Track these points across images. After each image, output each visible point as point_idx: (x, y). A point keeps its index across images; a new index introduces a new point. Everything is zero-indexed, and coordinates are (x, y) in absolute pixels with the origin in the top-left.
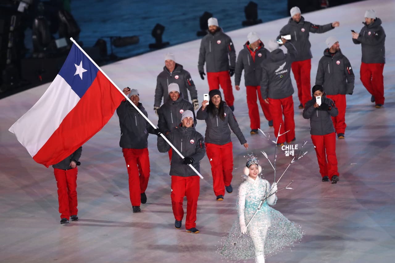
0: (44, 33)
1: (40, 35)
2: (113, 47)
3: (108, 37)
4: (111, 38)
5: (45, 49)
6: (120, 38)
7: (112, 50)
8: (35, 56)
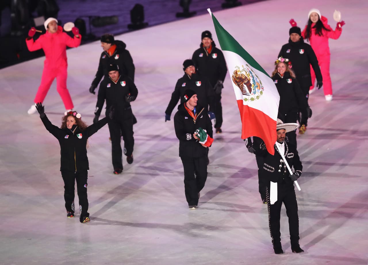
0: (22, 10)
1: (18, 13)
2: (92, 27)
3: (87, 16)
4: (90, 17)
5: (23, 27)
6: (99, 18)
7: (90, 29)
8: (13, 34)
